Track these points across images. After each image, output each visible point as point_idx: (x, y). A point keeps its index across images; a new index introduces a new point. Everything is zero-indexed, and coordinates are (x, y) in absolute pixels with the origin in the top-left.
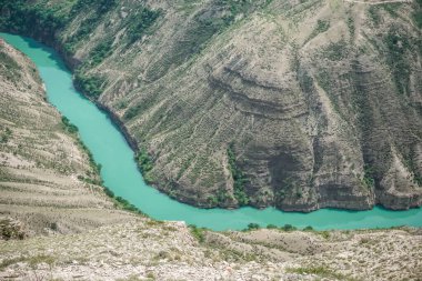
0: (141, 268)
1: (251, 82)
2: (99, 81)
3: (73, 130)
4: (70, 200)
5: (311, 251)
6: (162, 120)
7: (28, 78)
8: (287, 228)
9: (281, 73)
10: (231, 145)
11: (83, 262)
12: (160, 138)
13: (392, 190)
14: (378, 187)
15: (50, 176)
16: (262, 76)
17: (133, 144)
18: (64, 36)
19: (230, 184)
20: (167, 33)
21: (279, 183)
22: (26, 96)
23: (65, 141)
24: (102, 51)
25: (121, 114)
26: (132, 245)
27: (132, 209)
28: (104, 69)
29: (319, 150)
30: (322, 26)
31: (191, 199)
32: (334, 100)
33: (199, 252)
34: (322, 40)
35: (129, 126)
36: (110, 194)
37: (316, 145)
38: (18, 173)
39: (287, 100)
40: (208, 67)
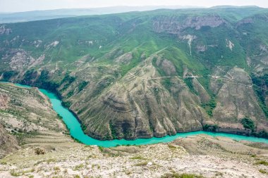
0: (84, 161)
1: (116, 102)
2: (70, 103)
3: (61, 118)
4: (60, 140)
5: (135, 152)
6: (90, 114)
7: (47, 102)
8: (128, 145)
9: (124, 99)
10: (111, 121)
11: (65, 160)
12: (89, 119)
13: (158, 132)
14: (154, 131)
15: (53, 133)
16: (119, 100)
17: (80, 122)
18: (59, 89)
19: (110, 133)
20: (91, 88)
21: (125, 131)
22: (46, 108)
23: (59, 121)
24: (71, 94)
25: (76, 112)
26: (80, 154)
27: (80, 142)
28: (71, 99)
29: (136, 121)
30: (136, 85)
31: (98, 138)
32: (140, 106)
33: (101, 155)
34: (136, 89)
35: (79, 116)
36: (73, 138)
37: (136, 120)
38: (43, 132)
39: (126, 107)
40: (103, 98)
